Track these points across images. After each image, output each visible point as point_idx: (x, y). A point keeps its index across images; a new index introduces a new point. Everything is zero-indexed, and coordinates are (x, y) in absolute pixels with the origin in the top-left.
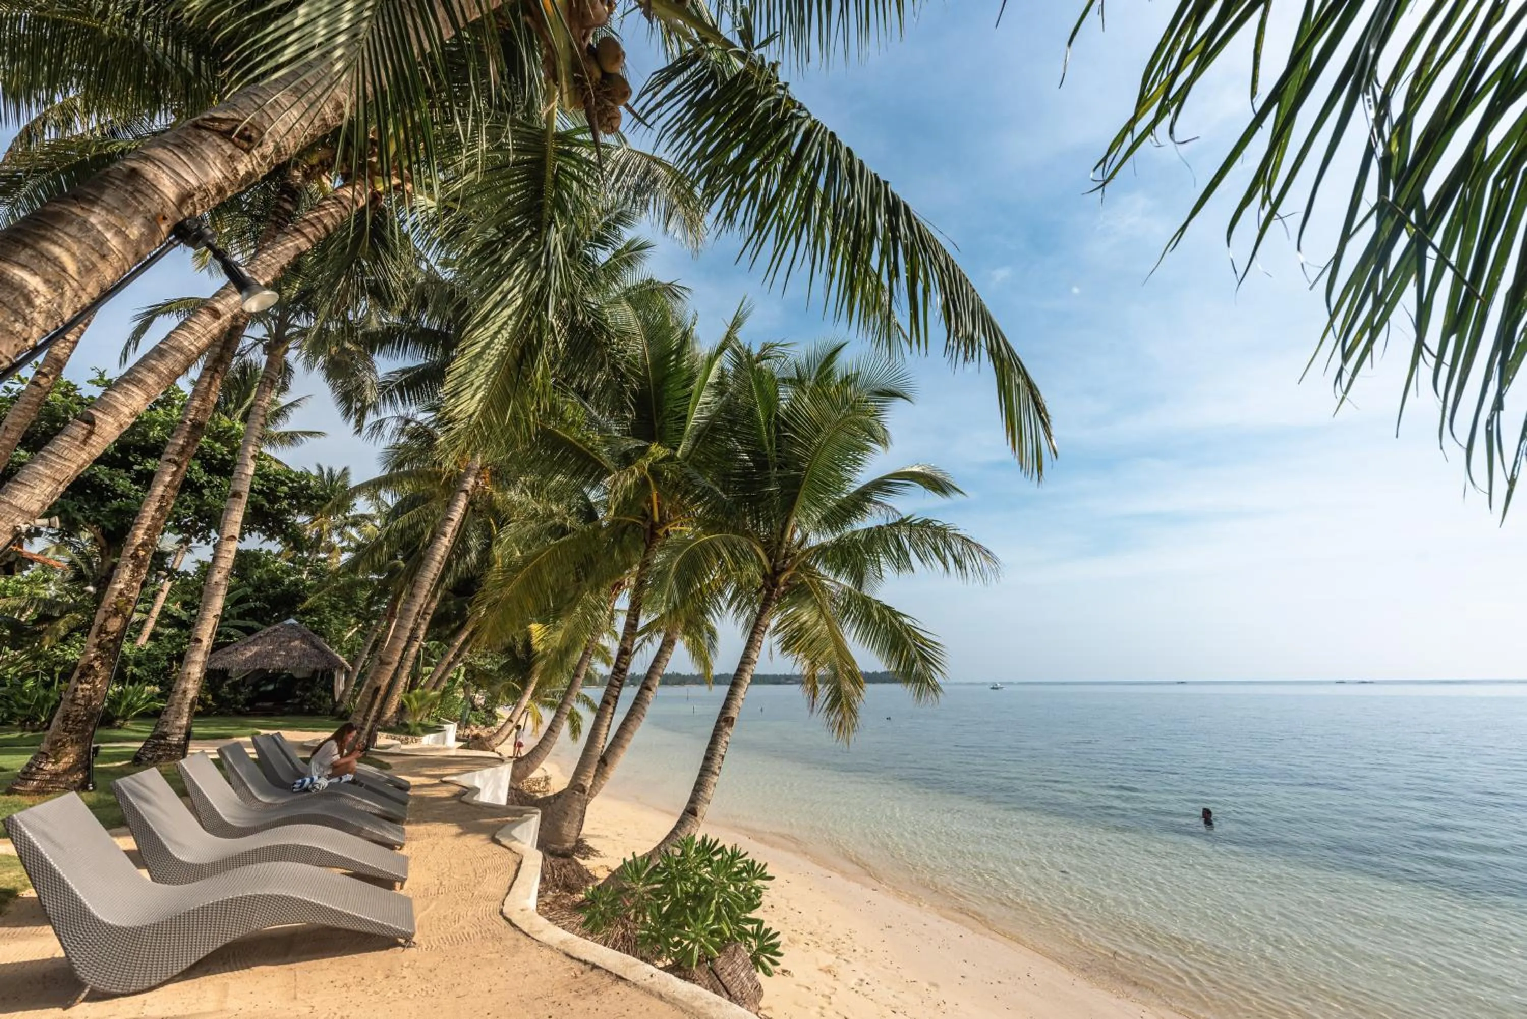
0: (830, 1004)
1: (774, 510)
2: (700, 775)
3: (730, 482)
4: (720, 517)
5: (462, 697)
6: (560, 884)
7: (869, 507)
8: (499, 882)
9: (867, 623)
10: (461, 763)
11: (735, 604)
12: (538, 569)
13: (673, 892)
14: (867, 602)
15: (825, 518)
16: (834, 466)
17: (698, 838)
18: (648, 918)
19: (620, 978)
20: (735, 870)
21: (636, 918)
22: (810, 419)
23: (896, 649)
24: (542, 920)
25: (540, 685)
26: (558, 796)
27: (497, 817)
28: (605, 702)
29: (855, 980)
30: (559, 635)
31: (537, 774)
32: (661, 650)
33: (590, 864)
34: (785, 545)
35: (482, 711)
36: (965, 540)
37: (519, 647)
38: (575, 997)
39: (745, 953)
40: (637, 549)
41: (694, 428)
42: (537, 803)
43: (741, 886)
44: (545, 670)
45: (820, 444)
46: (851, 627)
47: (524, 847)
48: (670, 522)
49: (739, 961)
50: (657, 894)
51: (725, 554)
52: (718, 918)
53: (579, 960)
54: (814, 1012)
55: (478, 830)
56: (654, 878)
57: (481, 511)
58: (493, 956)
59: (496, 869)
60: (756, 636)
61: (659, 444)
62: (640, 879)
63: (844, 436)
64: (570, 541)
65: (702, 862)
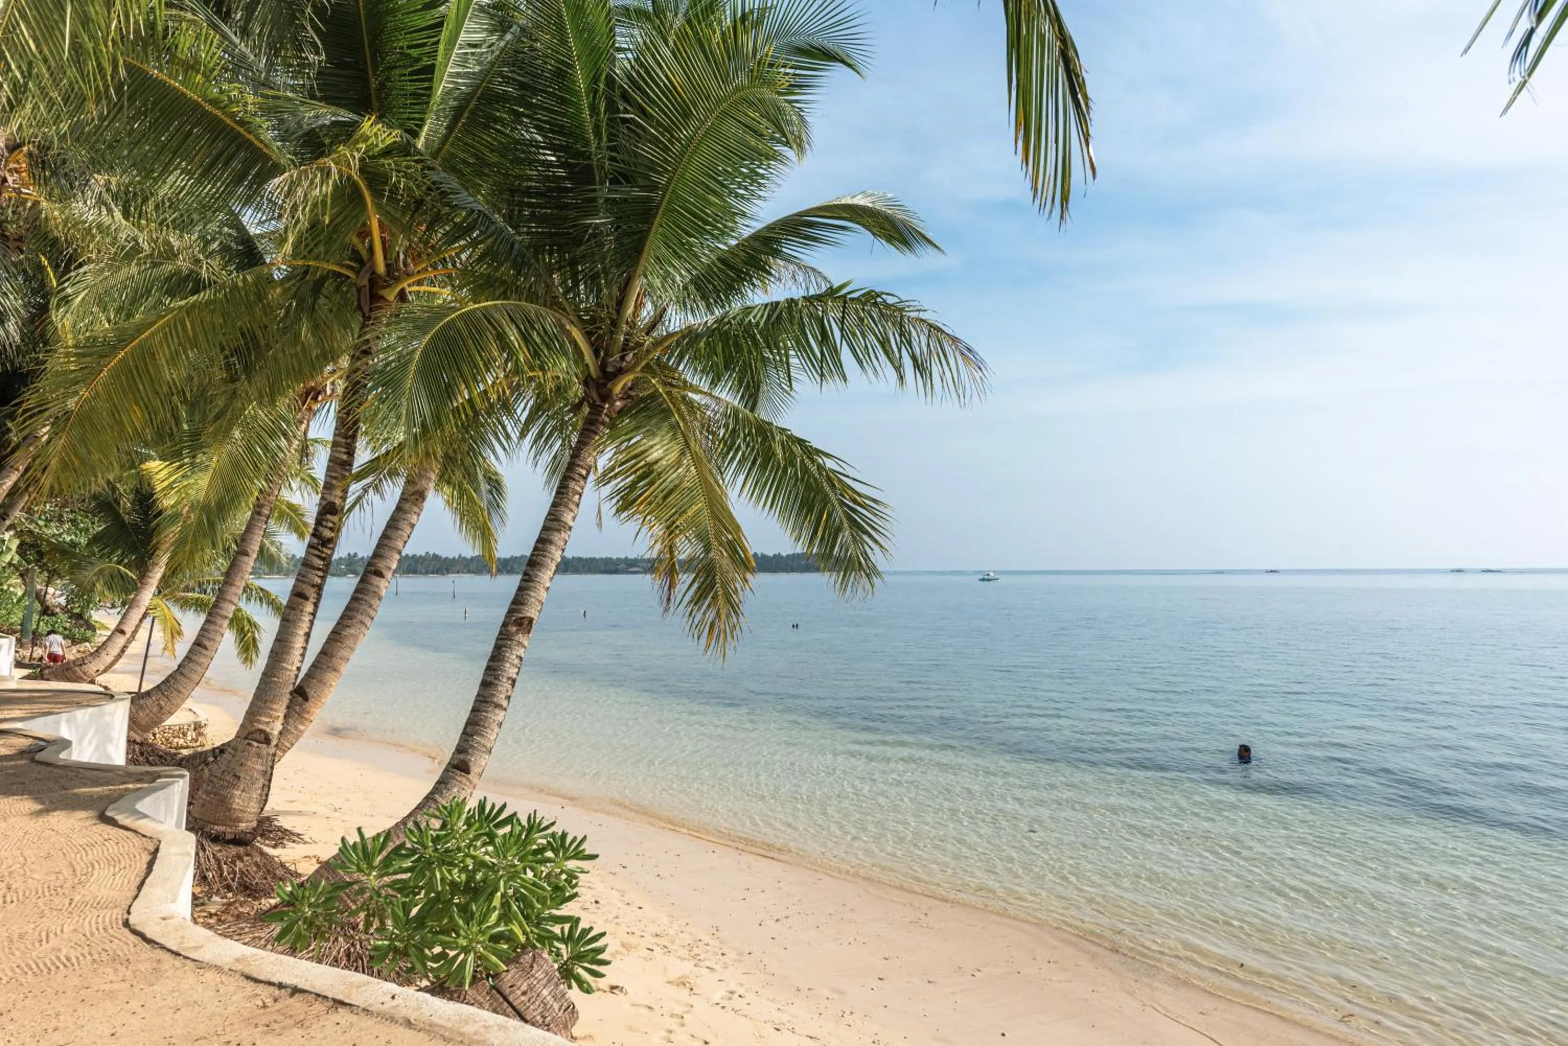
0: (683, 1025)
1: (603, 258)
2: (475, 710)
3: (521, 204)
4: (506, 271)
5: (20, 593)
6: (234, 885)
7: (777, 265)
8: (118, 881)
9: (764, 467)
10: (30, 701)
11: (534, 431)
12: (147, 354)
13: (430, 886)
14: (764, 431)
15: (697, 283)
16: (713, 185)
17: (472, 804)
18: (389, 922)
19: (342, 1003)
20: (535, 847)
21: (368, 924)
22: (670, 91)
23: (810, 510)
24: (201, 933)
25: (173, 571)
26: (220, 751)
27: (107, 784)
28: (298, 595)
29: (722, 993)
30: (203, 481)
31: (178, 719)
32: (399, 509)
33: (286, 854)
34: (625, 327)
35: (64, 617)
36: (934, 329)
37: (126, 503)
38: (266, 1033)
39: (548, 963)
40: (346, 326)
41: (447, 93)
42: (182, 763)
43: (545, 870)
44: (180, 543)
45: (690, 140)
46: (736, 474)
47: (161, 827)
48: (409, 275)
49: (540, 975)
50: (402, 888)
51: (513, 336)
52: (505, 917)
53: (270, 984)
54: (657, 1037)
55: (75, 804)
56: (396, 864)
57: (20, 239)
58: (115, 986)
59: (112, 862)
60: (572, 484)
61: (380, 118)
62: (371, 867)
63: (732, 129)
64: (209, 302)
65: (477, 838)
